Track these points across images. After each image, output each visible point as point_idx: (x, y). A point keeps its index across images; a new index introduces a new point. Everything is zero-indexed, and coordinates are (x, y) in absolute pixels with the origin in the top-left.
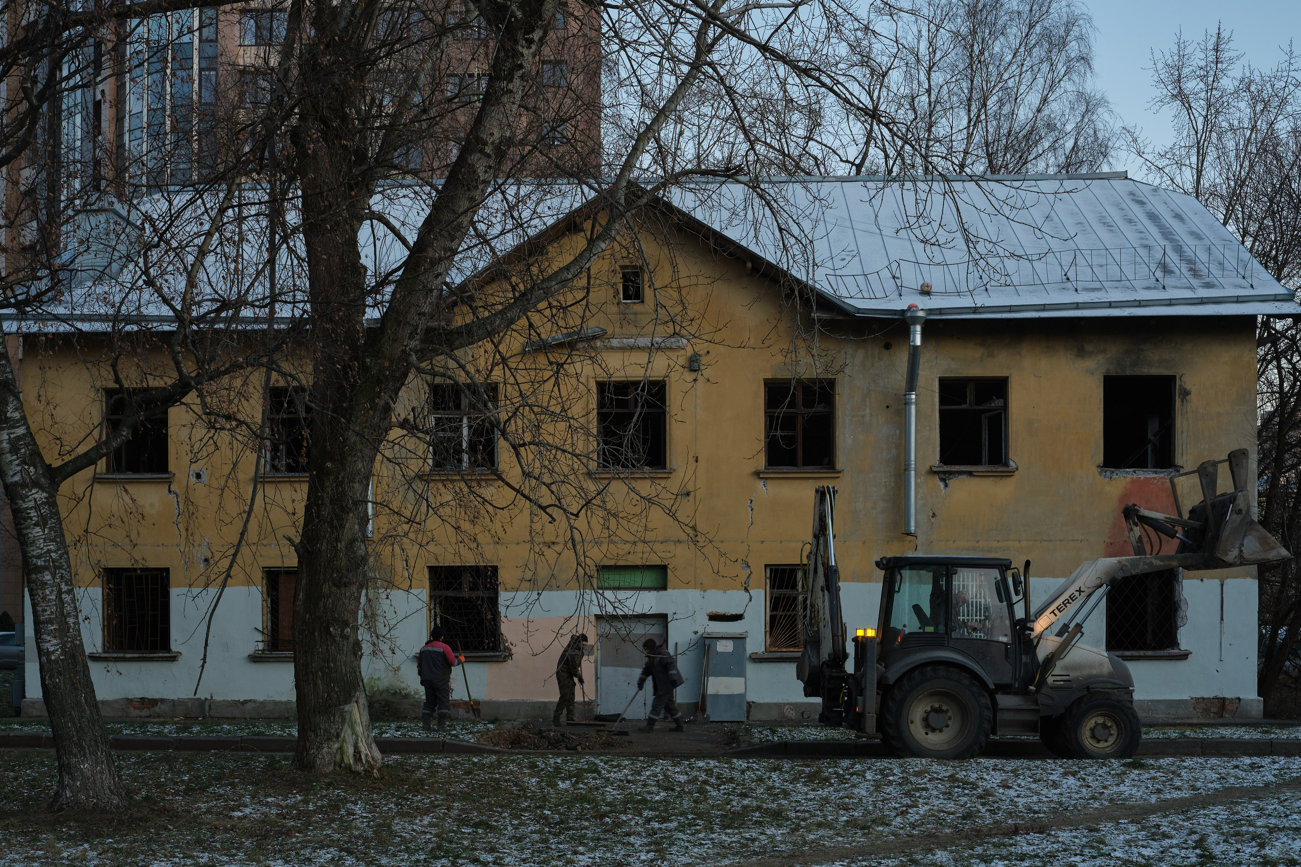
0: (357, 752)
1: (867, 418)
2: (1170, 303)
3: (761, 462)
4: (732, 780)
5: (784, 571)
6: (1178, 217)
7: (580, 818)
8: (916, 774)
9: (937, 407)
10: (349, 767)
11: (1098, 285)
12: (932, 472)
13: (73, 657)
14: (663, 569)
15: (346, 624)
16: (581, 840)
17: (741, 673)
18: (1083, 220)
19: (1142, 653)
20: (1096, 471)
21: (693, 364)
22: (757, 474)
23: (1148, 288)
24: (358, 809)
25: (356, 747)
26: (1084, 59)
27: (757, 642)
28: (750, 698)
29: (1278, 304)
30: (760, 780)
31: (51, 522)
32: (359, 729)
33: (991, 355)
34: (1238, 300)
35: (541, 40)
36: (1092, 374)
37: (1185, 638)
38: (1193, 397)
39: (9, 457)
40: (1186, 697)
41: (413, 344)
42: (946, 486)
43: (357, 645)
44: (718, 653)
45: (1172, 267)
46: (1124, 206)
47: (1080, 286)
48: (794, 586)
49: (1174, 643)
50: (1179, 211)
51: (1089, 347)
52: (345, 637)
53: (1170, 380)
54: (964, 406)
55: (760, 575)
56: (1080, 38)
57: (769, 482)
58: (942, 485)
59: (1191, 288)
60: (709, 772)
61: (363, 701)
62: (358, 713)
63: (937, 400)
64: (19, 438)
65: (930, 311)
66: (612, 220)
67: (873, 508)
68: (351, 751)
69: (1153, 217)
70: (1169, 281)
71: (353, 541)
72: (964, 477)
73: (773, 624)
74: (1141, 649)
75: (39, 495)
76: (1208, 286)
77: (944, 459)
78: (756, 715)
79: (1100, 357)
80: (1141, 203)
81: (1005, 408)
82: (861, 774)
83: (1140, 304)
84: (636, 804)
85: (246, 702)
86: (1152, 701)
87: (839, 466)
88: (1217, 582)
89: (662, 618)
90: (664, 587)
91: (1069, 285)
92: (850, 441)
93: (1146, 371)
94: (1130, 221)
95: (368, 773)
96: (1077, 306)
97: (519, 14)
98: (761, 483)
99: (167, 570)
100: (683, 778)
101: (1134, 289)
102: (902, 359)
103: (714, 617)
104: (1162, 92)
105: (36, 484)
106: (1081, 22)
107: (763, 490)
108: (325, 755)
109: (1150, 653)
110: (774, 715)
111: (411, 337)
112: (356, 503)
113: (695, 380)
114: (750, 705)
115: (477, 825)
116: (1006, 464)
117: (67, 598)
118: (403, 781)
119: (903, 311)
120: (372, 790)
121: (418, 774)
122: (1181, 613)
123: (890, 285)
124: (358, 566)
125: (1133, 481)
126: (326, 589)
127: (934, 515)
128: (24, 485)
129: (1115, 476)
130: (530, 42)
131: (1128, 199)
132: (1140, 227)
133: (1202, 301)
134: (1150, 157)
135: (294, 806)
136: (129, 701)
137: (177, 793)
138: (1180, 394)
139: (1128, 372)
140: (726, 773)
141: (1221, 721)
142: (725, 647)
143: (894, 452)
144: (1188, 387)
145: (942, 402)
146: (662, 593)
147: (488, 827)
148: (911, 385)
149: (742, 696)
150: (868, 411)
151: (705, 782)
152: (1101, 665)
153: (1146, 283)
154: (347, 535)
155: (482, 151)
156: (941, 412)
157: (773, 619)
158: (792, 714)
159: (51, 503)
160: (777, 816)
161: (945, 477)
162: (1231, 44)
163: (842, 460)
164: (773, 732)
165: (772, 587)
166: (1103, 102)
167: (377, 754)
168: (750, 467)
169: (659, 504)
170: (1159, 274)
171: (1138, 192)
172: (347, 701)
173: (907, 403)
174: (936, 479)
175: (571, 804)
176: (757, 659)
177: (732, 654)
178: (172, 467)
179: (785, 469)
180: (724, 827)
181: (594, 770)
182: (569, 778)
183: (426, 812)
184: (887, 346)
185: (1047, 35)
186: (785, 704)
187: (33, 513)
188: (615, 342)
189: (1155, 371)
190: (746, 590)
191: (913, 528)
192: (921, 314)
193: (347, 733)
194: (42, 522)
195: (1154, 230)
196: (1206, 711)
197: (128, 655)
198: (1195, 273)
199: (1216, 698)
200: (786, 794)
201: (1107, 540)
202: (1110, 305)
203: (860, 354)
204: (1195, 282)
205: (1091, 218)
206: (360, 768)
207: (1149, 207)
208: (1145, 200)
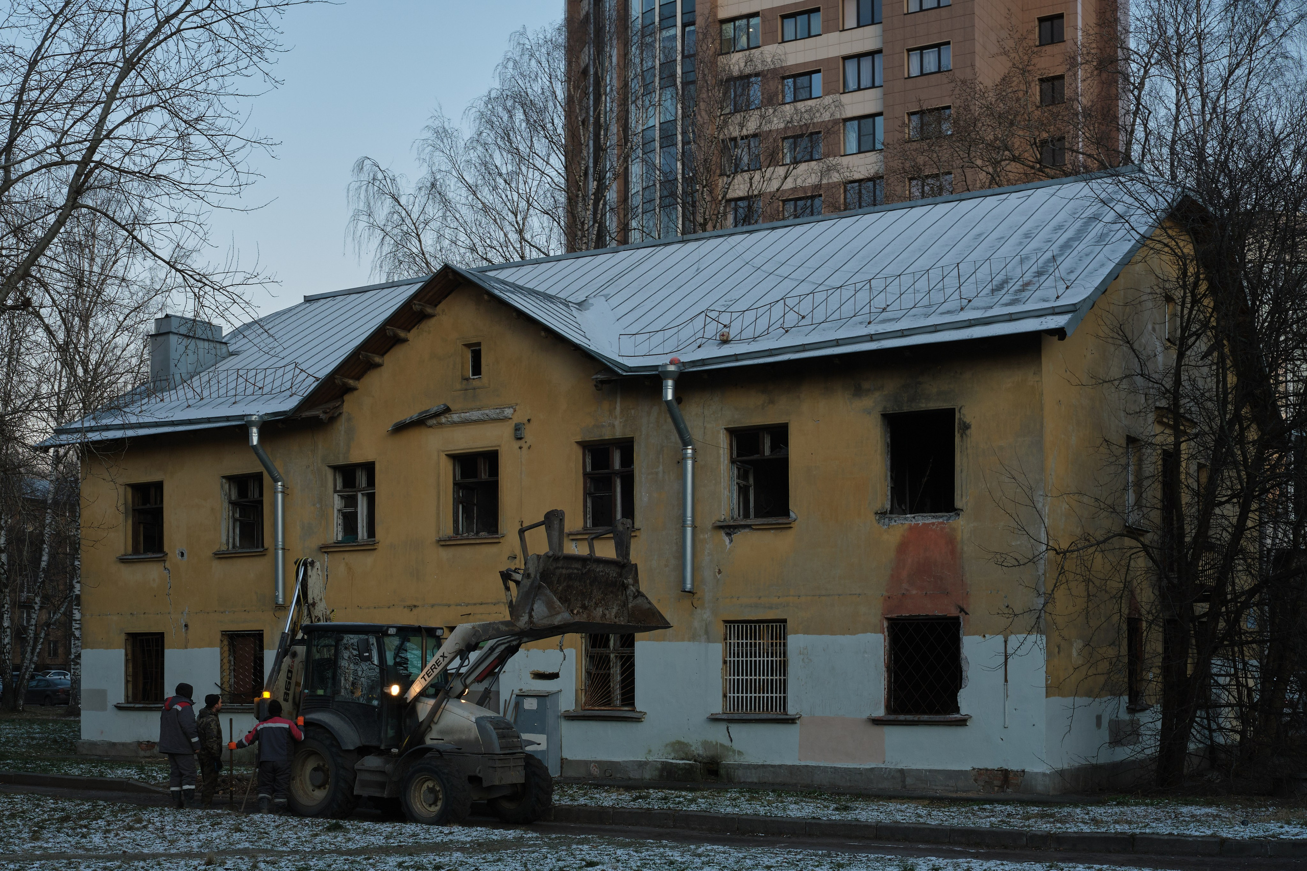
1: (661, 476)
3: (576, 523)
12: (715, 527)
20: (874, 518)
21: (518, 432)
23: (946, 312)
27: (570, 698)
28: (564, 755)
33: (772, 402)
36: (869, 413)
37: (966, 700)
38: (973, 431)
40: (969, 768)
42: (731, 541)
44: (525, 710)
48: (607, 645)
49: (955, 706)
51: (866, 385)
53: (949, 413)
54: (757, 456)
57: (579, 543)
58: (728, 540)
63: (722, 452)
65: (682, 364)
67: (666, 566)
72: (747, 530)
73: (588, 682)
74: (920, 712)
78: (568, 772)
79: (877, 394)
81: (786, 458)
86: (930, 771)
87: (637, 525)
88: (1001, 638)
92: (645, 499)
93: (924, 405)
99: (162, 635)
102: (690, 412)
103: (535, 675)
109: (930, 717)
110: (582, 772)
113: (520, 448)
116: (787, 515)
122: (963, 674)
125: (911, 528)
127: (720, 572)
129: (893, 523)
136: (139, 743)
138: (960, 428)
139: (906, 409)
141: (1001, 796)
142: (531, 704)
144: (967, 420)
150: (661, 468)
152: (469, 730)
158: (595, 771)
161: (728, 532)
163: (639, 518)
173: (684, 458)
174: (723, 534)
176: (570, 717)
177: (537, 710)
178: (166, 549)
179: (600, 529)
186: (591, 762)
188: (455, 417)
189: (933, 405)
190: (562, 650)
191: (690, 585)
196: (990, 784)
197: (137, 706)
199: (999, 770)
201: (885, 594)
203: (655, 411)
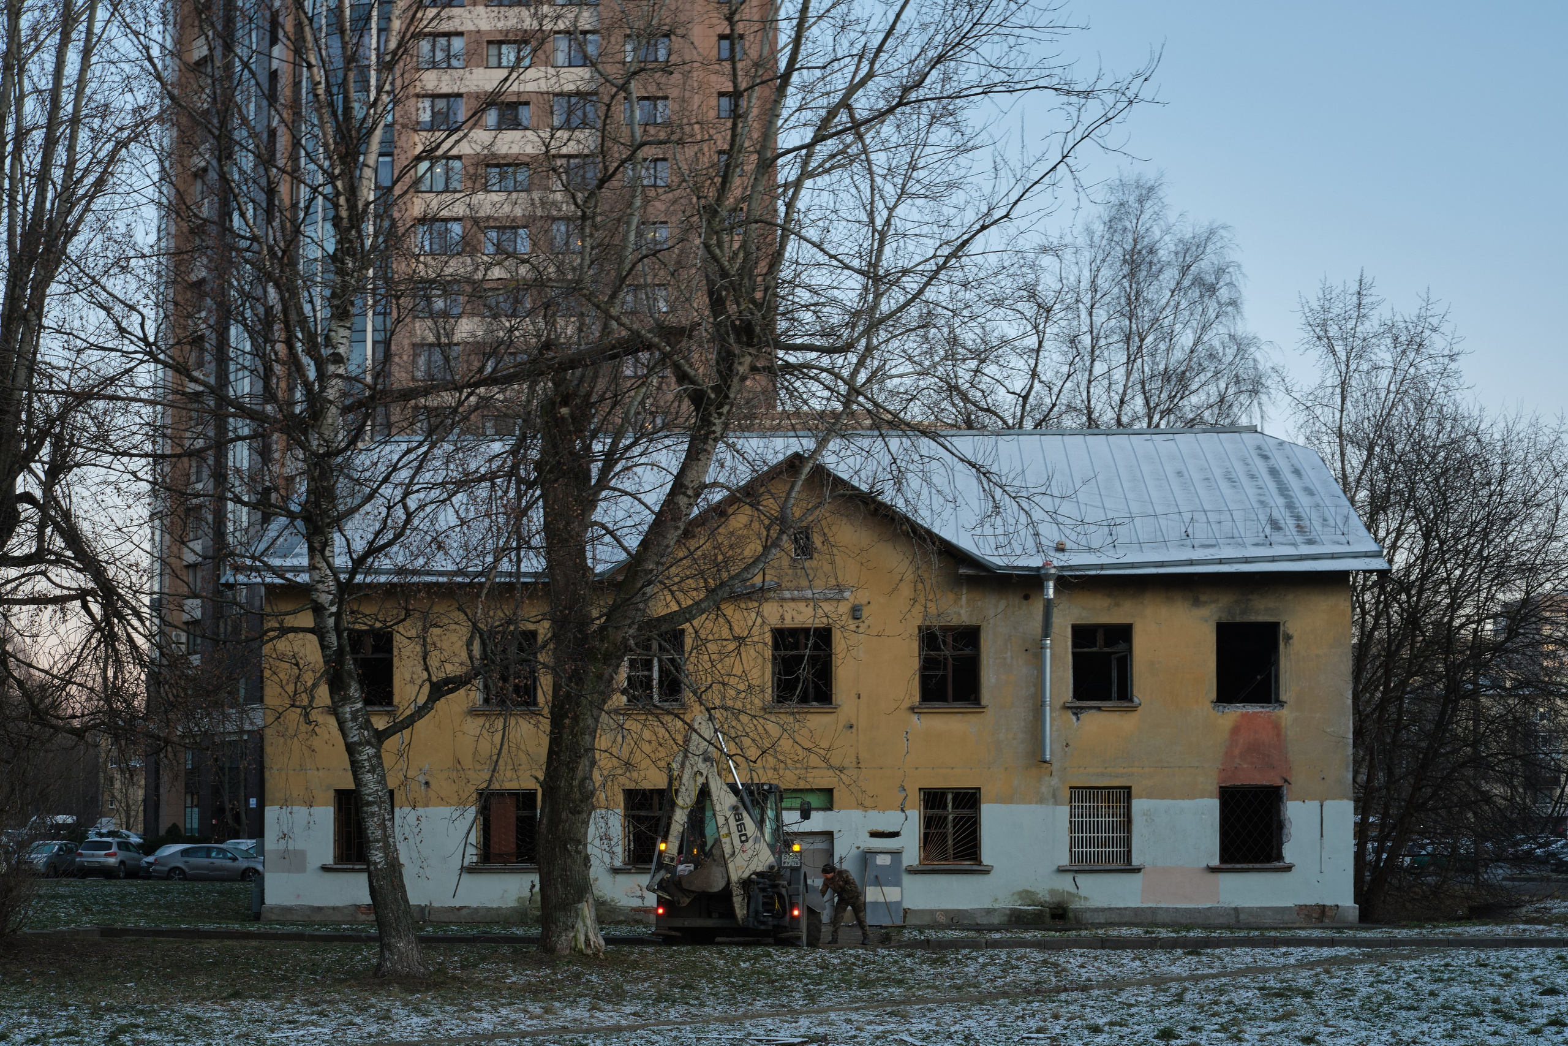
0: (587, 940)
1: (1009, 661)
2: (1273, 559)
3: (917, 698)
4: (874, 962)
5: (936, 793)
6: (1297, 472)
7: (758, 983)
8: (1018, 959)
9: (1070, 650)
10: (581, 951)
11: (1214, 542)
12: (1065, 707)
13: (393, 866)
14: (829, 792)
15: (579, 842)
16: (758, 994)
17: (898, 883)
18: (1209, 476)
19: (1251, 866)
20: (1210, 706)
21: (856, 613)
22: (912, 709)
23: (1257, 545)
24: (594, 978)
25: (586, 936)
26: (1233, 303)
27: (912, 855)
28: (907, 905)
29: (1367, 560)
30: (896, 962)
31: (378, 770)
32: (589, 922)
33: (1117, 605)
34: (1333, 556)
35: (729, 412)
36: (1206, 621)
37: (1289, 852)
38: (1295, 641)
39: (350, 724)
40: (1291, 905)
41: (631, 631)
42: (1078, 719)
43: (587, 859)
44: (877, 865)
45: (1282, 523)
46: (1250, 461)
47: (1196, 543)
48: (945, 807)
49: (1280, 857)
50: (1298, 466)
51: (1203, 598)
52: (578, 852)
53: (1275, 626)
54: (1094, 649)
55: (915, 798)
56: (1230, 284)
57: (919, 716)
58: (1074, 718)
59: (1295, 545)
60: (857, 957)
61: (591, 901)
62: (587, 911)
63: (1070, 643)
64: (357, 711)
65: (1062, 568)
66: (782, 532)
67: (1014, 739)
68: (582, 938)
69: (1274, 472)
70: (1276, 537)
71: (584, 779)
72: (1093, 711)
73: (927, 839)
74: (1250, 862)
75: (371, 751)
76: (1311, 542)
77: (1079, 694)
78: (911, 920)
79: (1213, 606)
80: (1266, 457)
81: (1130, 650)
82: (975, 959)
83: (1246, 560)
84: (800, 976)
85: (461, 908)
87: (984, 702)
88: (1317, 803)
89: (829, 835)
90: (830, 808)
91: (1188, 542)
92: (993, 680)
93: (1253, 618)
94: (1253, 477)
95: (596, 955)
96: (1191, 563)
97: (713, 396)
98: (915, 717)
100: (836, 961)
101: (1244, 545)
102: (1038, 608)
103: (874, 834)
104: (1307, 335)
105: (368, 743)
106: (1231, 269)
107: (918, 723)
108: (563, 942)
109: (1258, 866)
110: (927, 920)
111: (630, 626)
112: (586, 750)
113: (858, 627)
114: (906, 911)
115: (683, 987)
116: (1131, 700)
117: (388, 824)
118: (623, 962)
119: (1038, 568)
120: (601, 967)
121: (632, 958)
122: (1285, 831)
123: (1030, 543)
124: (588, 798)
125: (1243, 715)
126: (564, 816)
127: (1066, 745)
128: (360, 744)
129: (1227, 711)
130: (720, 415)
131: (1254, 453)
132: (1261, 483)
133: (1302, 558)
134: (1297, 396)
135: (547, 976)
136: (358, 907)
137: (455, 969)
138: (1284, 638)
139: (1238, 620)
140: (870, 957)
141: (1321, 925)
142: (883, 860)
143: (1032, 689)
144: (1290, 632)
145: (1075, 645)
146: (829, 813)
147: (692, 988)
148: (1046, 631)
149: (899, 903)
150: (1009, 654)
151: (853, 964)
153: (1256, 540)
154: (580, 774)
155: (685, 494)
156: (1074, 654)
157: (926, 835)
158: (942, 919)
159: (378, 756)
160: (900, 983)
161: (1077, 711)
162: (1372, 291)
163: (986, 697)
164: (921, 933)
165: (926, 808)
166: (1253, 341)
167: (602, 942)
168: (907, 704)
169: (816, 753)
170: (1268, 530)
171: (1265, 447)
172: (580, 901)
173: (1043, 648)
174: (1070, 713)
175: (750, 976)
176: (912, 871)
177: (889, 866)
178: (396, 703)
179: (937, 704)
180: (859, 988)
181: (769, 955)
182: (749, 960)
183: (645, 980)
184: (1026, 597)
185: (1198, 281)
186: (937, 911)
187: (366, 764)
188: (786, 594)
189: (1261, 618)
190: (903, 810)
191: (1048, 757)
192: (1053, 571)
193: (579, 925)
194: (372, 771)
195: (1272, 486)
196: (1308, 917)
197: (357, 867)
198: (1300, 529)
199: (1317, 905)
200: (912, 970)
201: (1220, 767)
202: (1221, 562)
203: (1002, 604)
204: (1299, 539)
205: (1218, 473)
206: (589, 952)
207: (1272, 462)
208: (1269, 454)
